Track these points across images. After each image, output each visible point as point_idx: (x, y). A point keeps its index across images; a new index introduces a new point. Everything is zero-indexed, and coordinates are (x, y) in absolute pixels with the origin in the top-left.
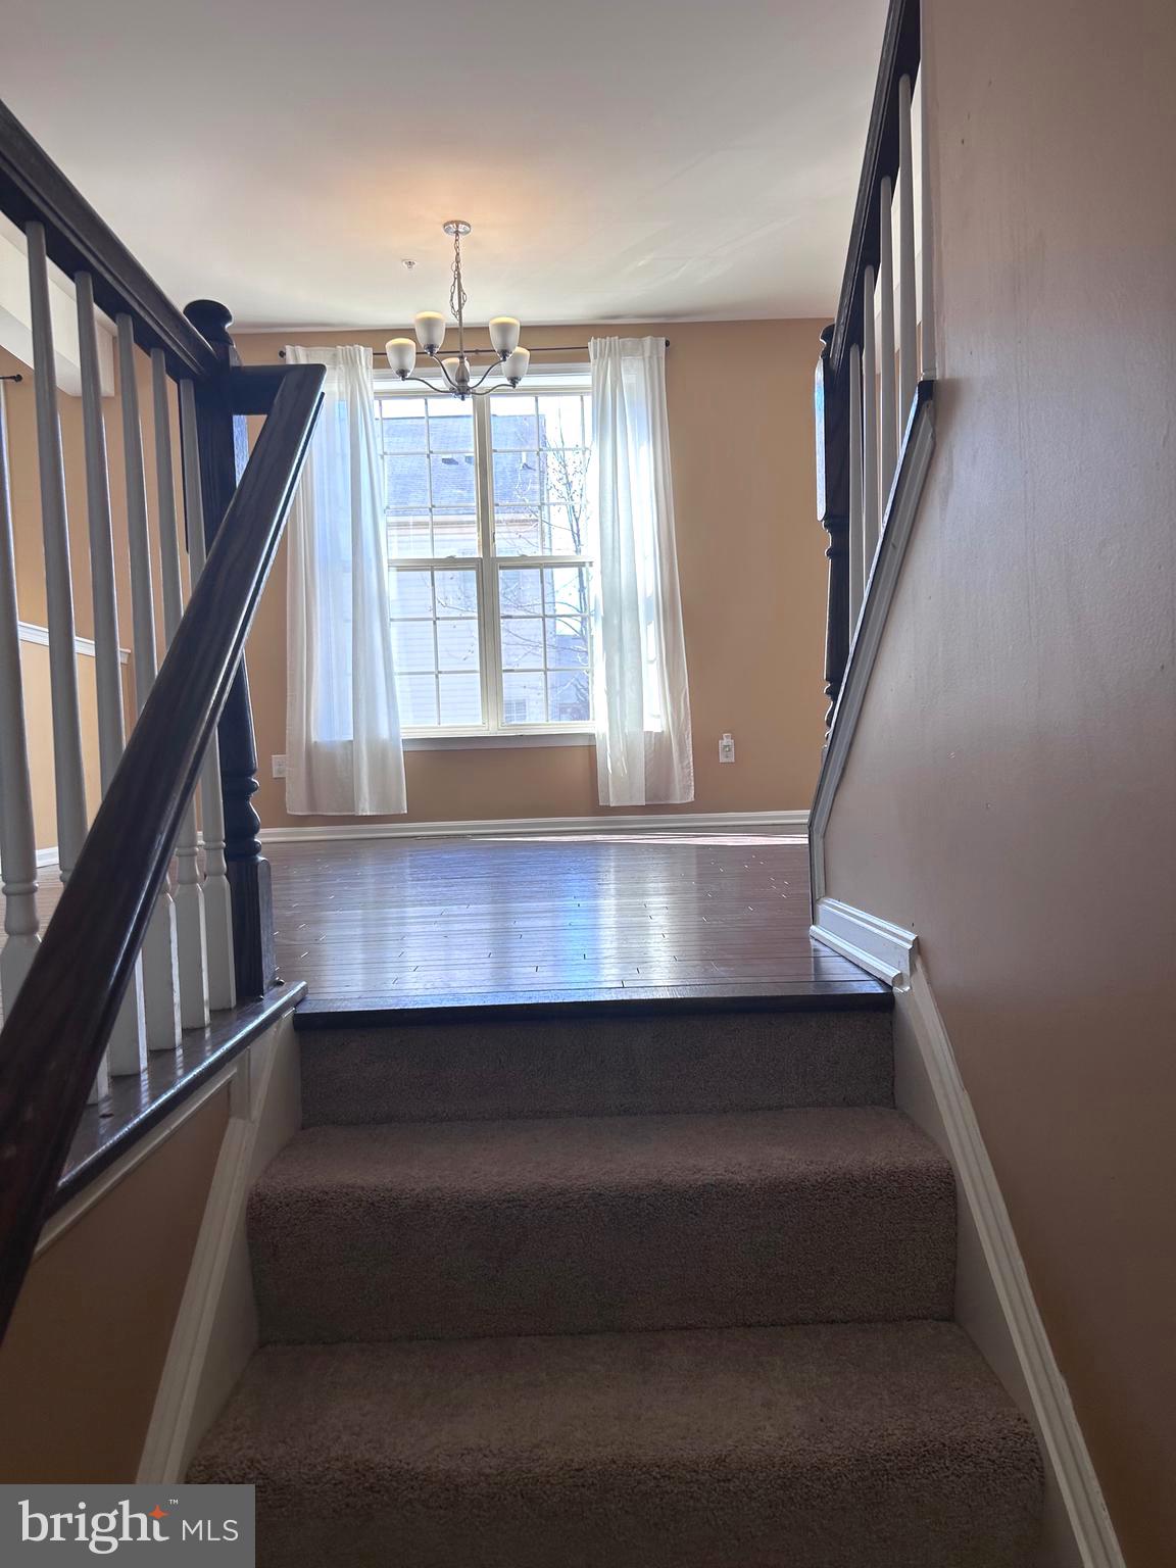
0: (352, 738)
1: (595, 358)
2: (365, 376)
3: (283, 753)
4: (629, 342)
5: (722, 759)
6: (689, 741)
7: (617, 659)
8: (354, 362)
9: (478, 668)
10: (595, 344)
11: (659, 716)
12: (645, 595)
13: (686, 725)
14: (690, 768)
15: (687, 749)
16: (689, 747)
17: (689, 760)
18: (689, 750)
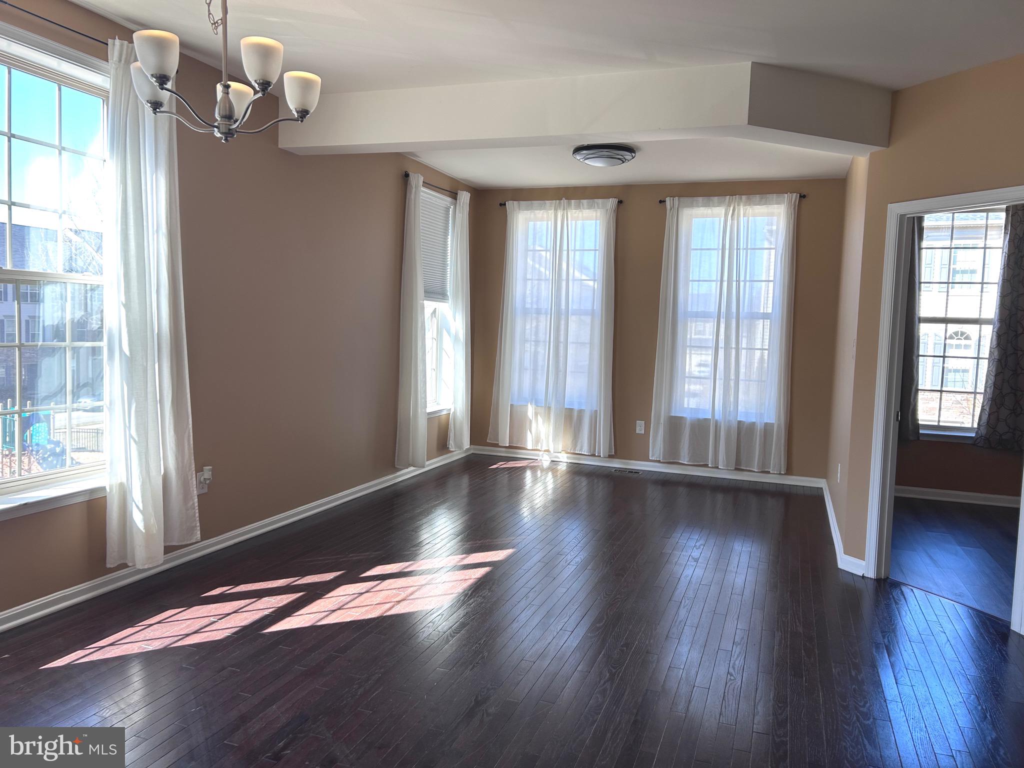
1: (120, 61)
6: (193, 481)
13: (190, 466)
14: (194, 508)
15: (191, 489)
16: (193, 487)
17: (193, 500)
18: (193, 490)
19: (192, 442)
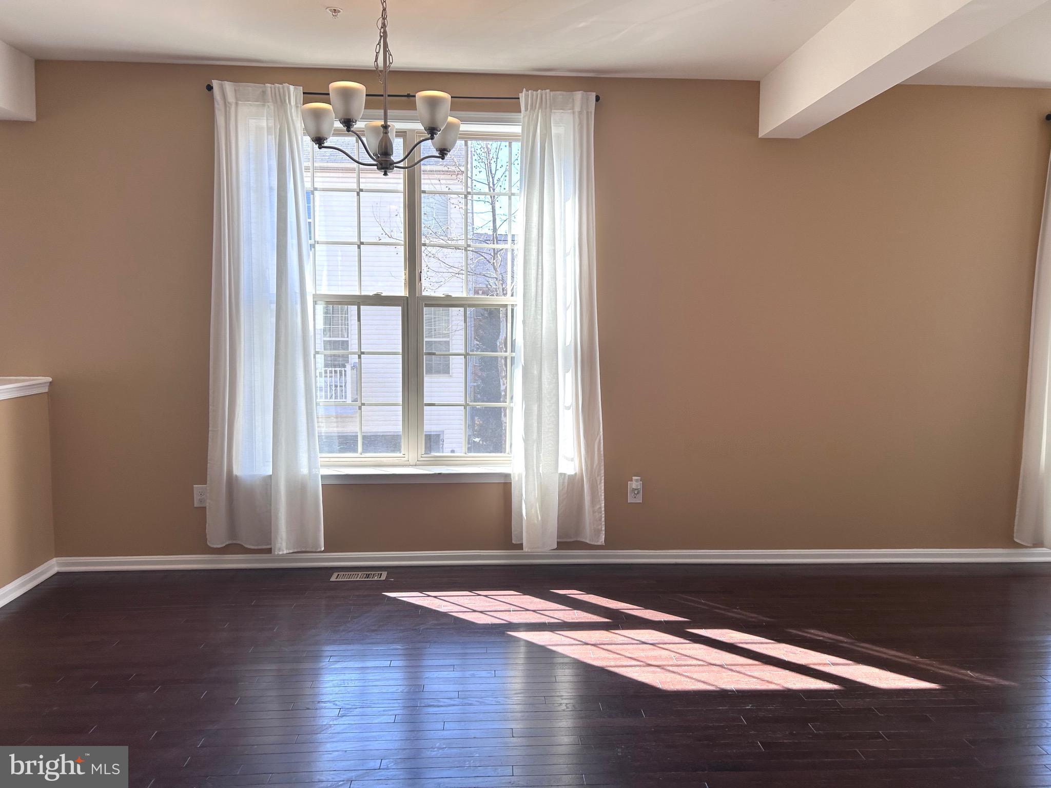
0: (271, 474)
1: (526, 109)
2: (294, 114)
3: (206, 484)
4: (560, 95)
5: (630, 500)
6: (602, 487)
7: (535, 408)
8: (283, 102)
9: (400, 401)
10: (527, 96)
11: (572, 460)
12: (565, 344)
13: (599, 471)
14: (601, 512)
15: (600, 494)
16: (601, 492)
17: (600, 505)
18: (601, 495)
19: (602, 449)
